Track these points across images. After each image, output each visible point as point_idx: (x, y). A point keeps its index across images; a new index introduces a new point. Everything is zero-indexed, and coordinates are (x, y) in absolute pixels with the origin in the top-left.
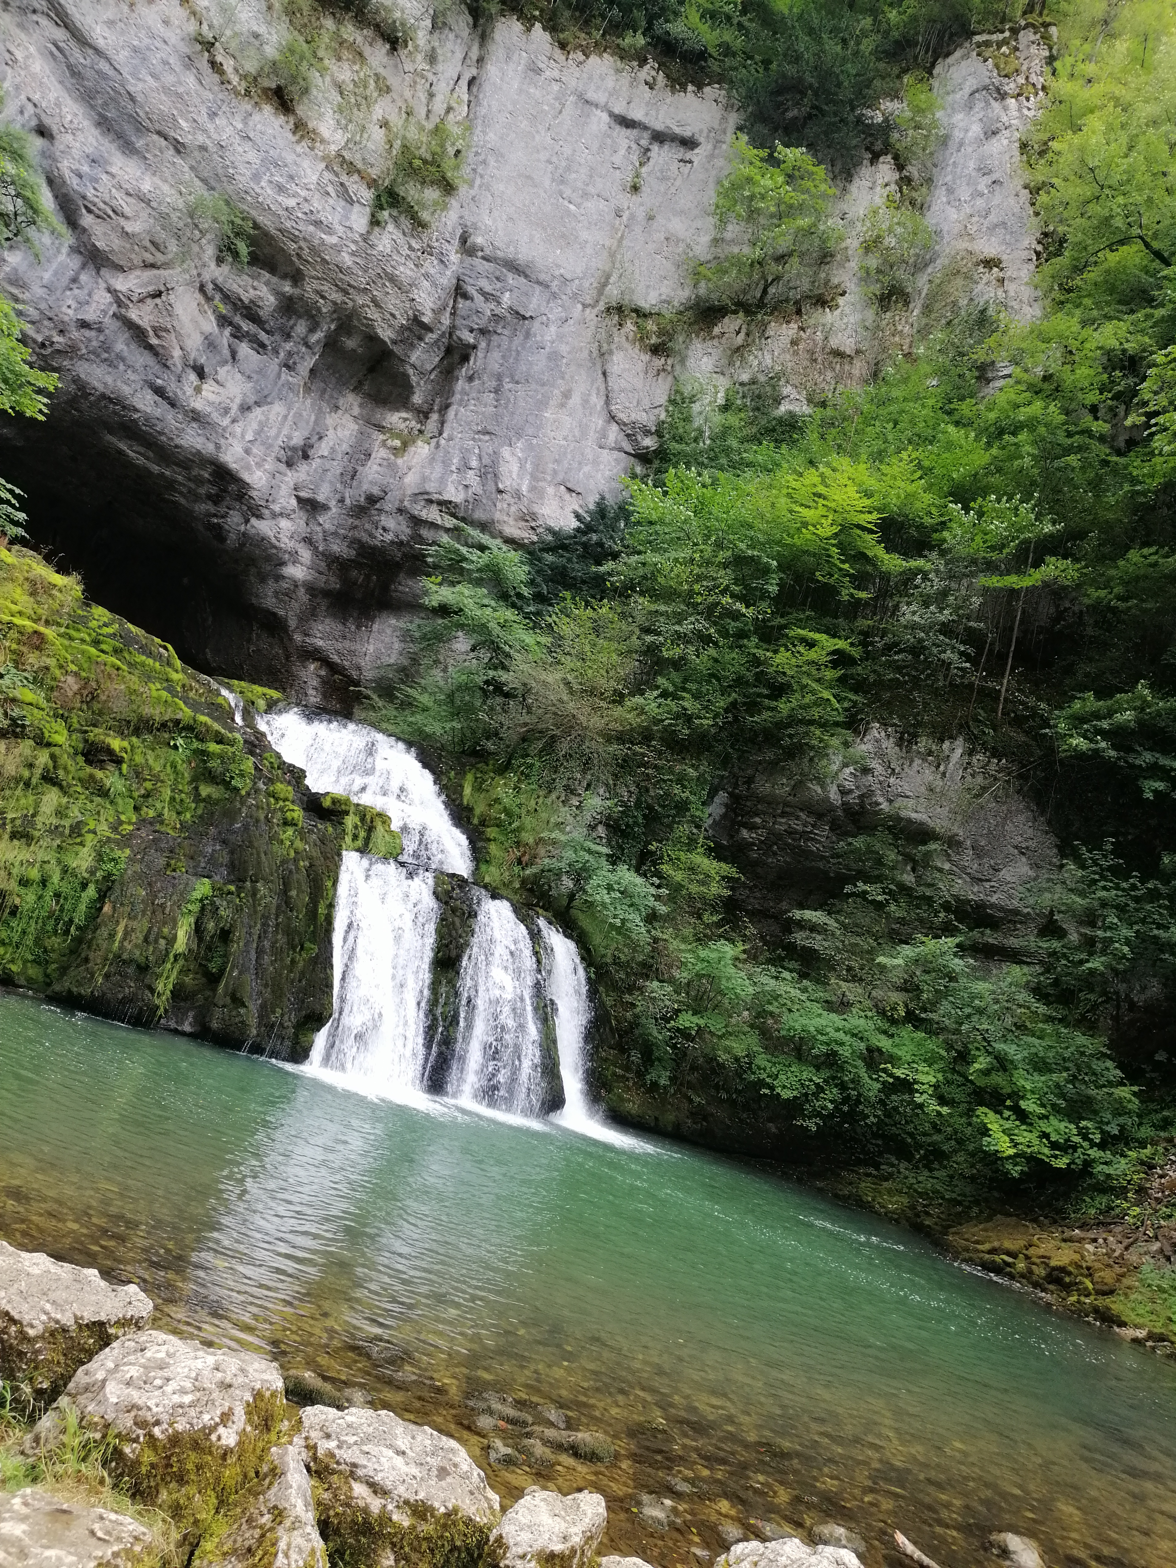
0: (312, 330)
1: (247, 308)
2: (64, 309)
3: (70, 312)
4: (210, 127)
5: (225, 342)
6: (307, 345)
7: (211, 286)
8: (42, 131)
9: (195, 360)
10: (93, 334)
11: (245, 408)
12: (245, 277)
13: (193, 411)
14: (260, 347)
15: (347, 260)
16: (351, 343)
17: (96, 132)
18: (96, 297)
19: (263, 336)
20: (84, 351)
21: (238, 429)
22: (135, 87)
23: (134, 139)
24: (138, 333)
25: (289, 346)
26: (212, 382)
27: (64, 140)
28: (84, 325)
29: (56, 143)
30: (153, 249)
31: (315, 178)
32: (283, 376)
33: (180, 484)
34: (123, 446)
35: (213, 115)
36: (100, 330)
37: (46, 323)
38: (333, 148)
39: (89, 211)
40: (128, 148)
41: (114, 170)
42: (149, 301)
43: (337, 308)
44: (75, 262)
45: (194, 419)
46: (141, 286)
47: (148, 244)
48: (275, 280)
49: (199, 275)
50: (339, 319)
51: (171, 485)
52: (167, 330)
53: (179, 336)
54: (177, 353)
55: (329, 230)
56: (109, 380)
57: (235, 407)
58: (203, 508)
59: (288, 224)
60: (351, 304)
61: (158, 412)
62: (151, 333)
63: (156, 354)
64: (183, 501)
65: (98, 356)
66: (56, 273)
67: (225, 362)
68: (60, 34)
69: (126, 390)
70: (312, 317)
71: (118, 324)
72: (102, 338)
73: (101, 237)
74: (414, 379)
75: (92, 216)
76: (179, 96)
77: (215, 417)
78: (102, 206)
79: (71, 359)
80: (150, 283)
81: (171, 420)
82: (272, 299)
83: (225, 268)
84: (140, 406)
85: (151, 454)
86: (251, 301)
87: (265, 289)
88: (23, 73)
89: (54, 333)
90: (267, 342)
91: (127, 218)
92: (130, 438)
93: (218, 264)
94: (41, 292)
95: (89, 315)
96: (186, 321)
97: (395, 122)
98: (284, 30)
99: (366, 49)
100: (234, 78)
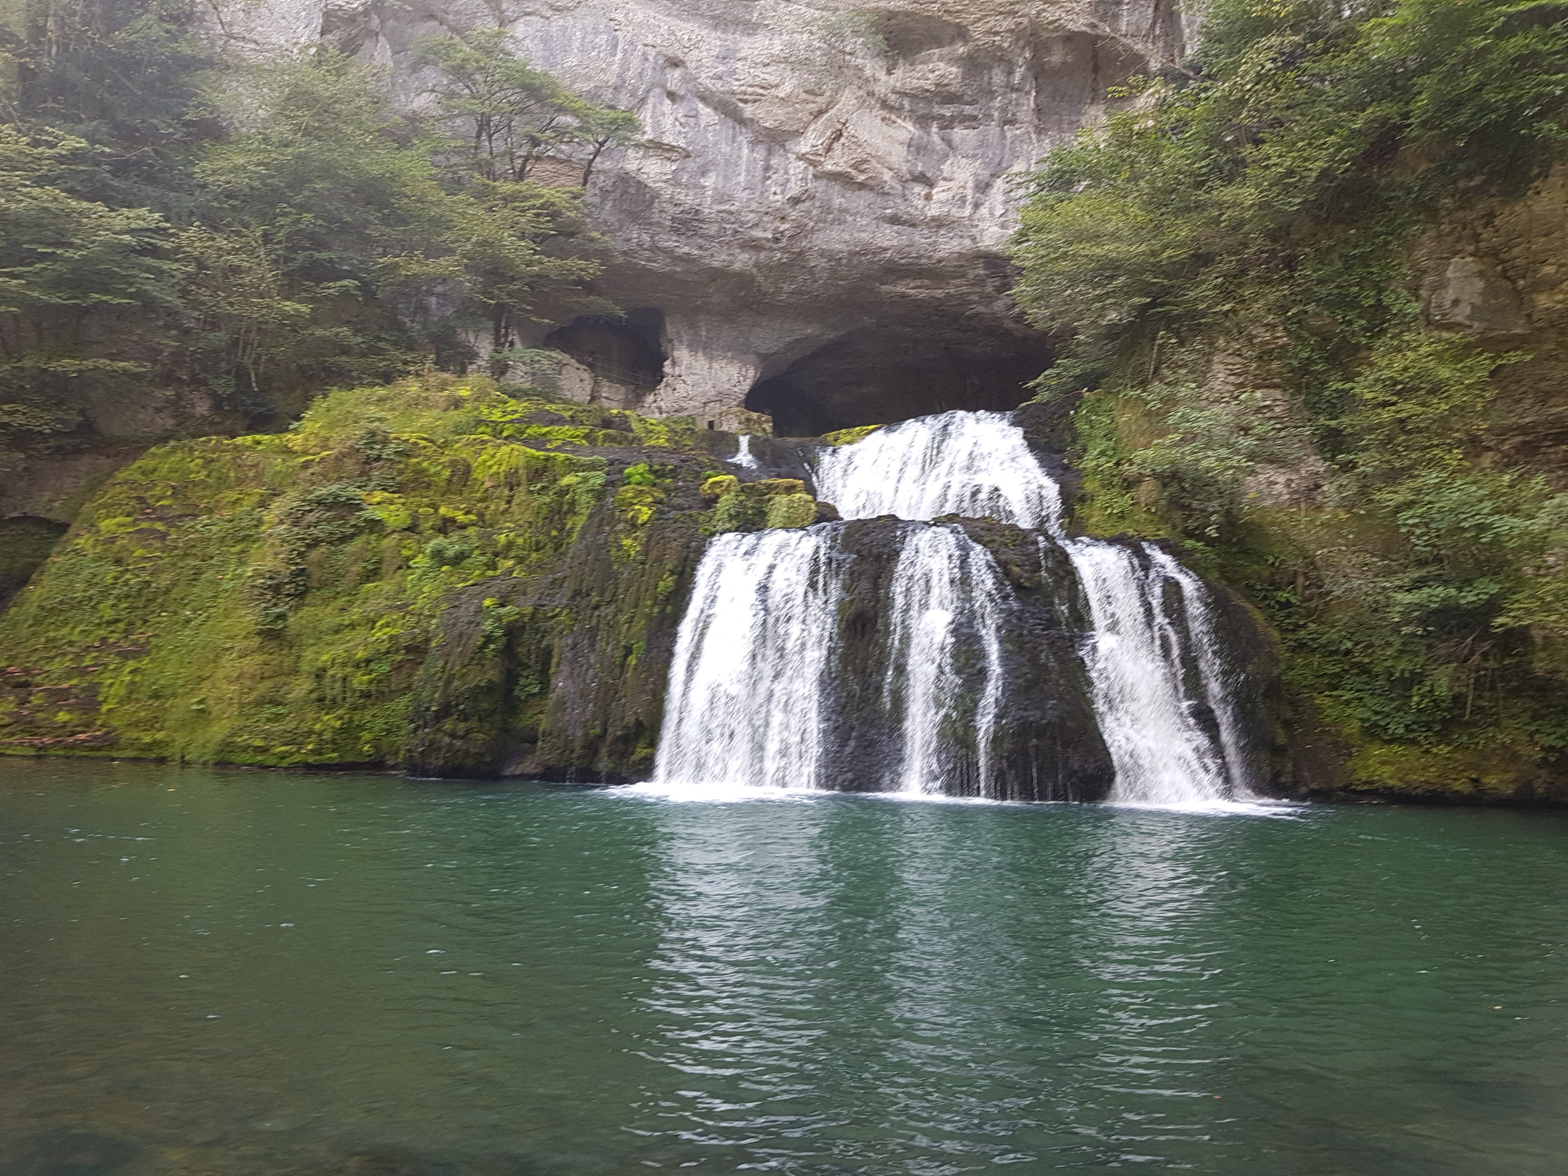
0: (1010, 73)
1: (937, 94)
2: (772, 198)
3: (779, 197)
5: (936, 138)
6: (1014, 89)
7: (893, 97)
8: (675, 63)
9: (910, 172)
10: (808, 204)
11: (983, 187)
12: (919, 67)
13: (933, 219)
14: (971, 121)
16: (1056, 57)
17: (716, 34)
18: (792, 172)
19: (968, 109)
20: (811, 224)
21: (984, 211)
23: (748, 17)
24: (844, 180)
25: (997, 103)
26: (941, 183)
27: (691, 58)
28: (795, 201)
29: (688, 64)
30: (811, 98)
32: (1009, 135)
33: (970, 293)
34: (900, 289)
36: (811, 198)
37: (765, 219)
39: (745, 102)
40: (750, 28)
41: (743, 54)
42: (835, 145)
43: (1017, 34)
44: (760, 153)
45: (939, 227)
46: (820, 137)
47: (804, 96)
48: (946, 50)
49: (871, 94)
50: (1028, 43)
51: (963, 301)
52: (866, 161)
53: (878, 159)
54: (887, 176)
56: (847, 237)
57: (969, 193)
58: (999, 306)
60: (1025, 21)
61: (904, 239)
62: (854, 172)
63: (871, 189)
64: (981, 309)
65: (825, 221)
66: (748, 171)
67: (944, 157)
69: (865, 236)
70: (1001, 59)
71: (824, 182)
72: (818, 204)
73: (766, 117)
74: (1139, 47)
75: (749, 105)
77: (955, 212)
78: (750, 90)
79: (806, 237)
80: (826, 129)
81: (920, 240)
82: (954, 69)
83: (899, 73)
84: (886, 244)
85: (927, 282)
86: (937, 85)
87: (942, 65)
88: (630, 28)
89: (777, 224)
90: (975, 113)
91: (777, 86)
92: (903, 278)
93: (889, 73)
94: (745, 195)
95: (794, 189)
96: (878, 141)
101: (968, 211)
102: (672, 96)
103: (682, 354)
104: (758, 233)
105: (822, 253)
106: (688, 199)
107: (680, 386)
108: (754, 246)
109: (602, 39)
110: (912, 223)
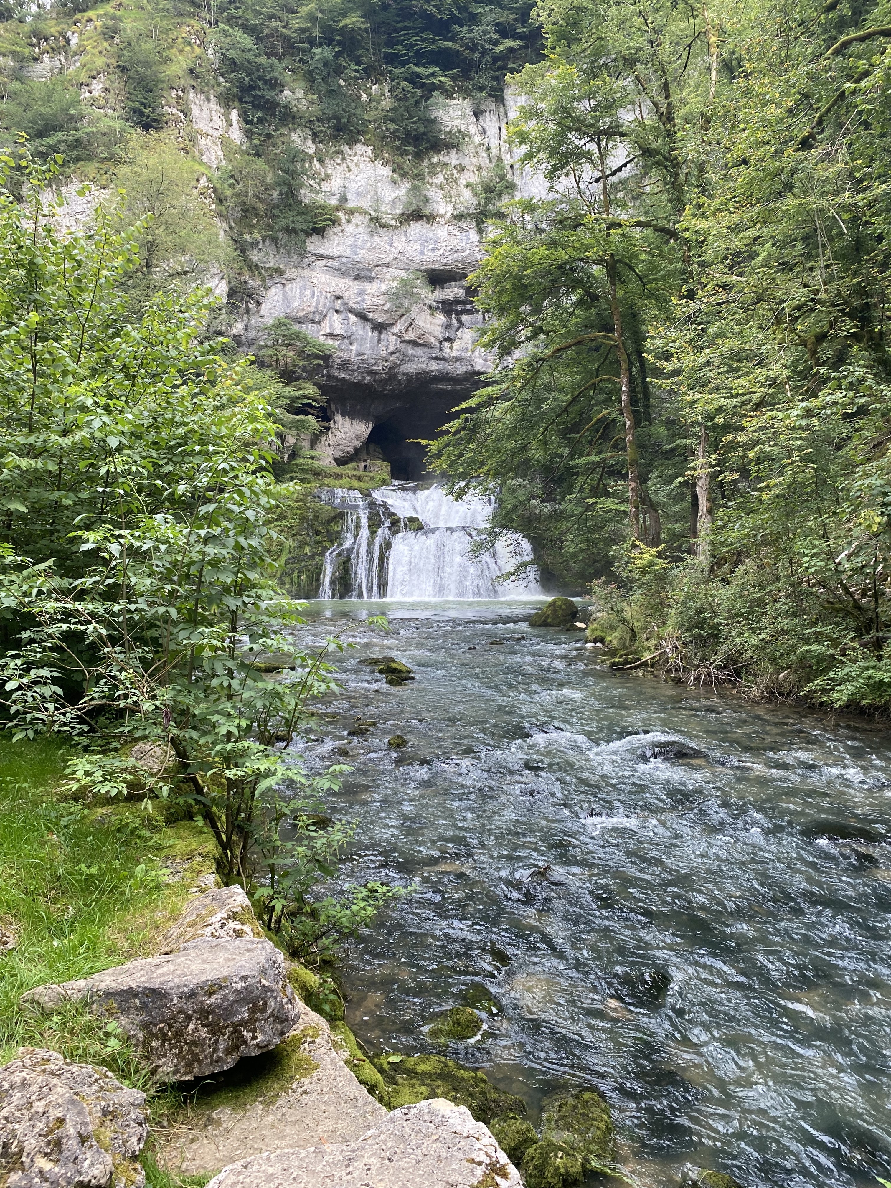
1: (454, 301)
2: (381, 352)
4: (393, 249)
5: (454, 321)
7: (434, 304)
8: (338, 298)
9: (443, 337)
10: (398, 354)
12: (446, 290)
13: (454, 357)
14: (470, 312)
15: (478, 256)
17: (357, 282)
18: (390, 340)
19: (469, 307)
20: (399, 362)
22: (358, 258)
23: (370, 275)
24: (414, 343)
26: (457, 341)
27: (346, 295)
28: (392, 353)
29: (344, 298)
30: (399, 309)
31: (446, 234)
34: (440, 386)
35: (391, 245)
36: (399, 351)
37: (379, 361)
38: (449, 215)
39: (369, 312)
40: (371, 279)
41: (368, 292)
42: (409, 328)
44: (376, 333)
45: (457, 361)
46: (403, 325)
47: (396, 309)
48: (457, 283)
49: (425, 305)
51: (469, 390)
52: (424, 335)
53: (429, 333)
54: (433, 340)
55: (464, 250)
56: (415, 367)
57: (470, 346)
59: (445, 261)
61: (441, 366)
62: (418, 340)
63: (426, 346)
65: (405, 361)
66: (371, 342)
67: (458, 329)
68: (325, 262)
69: (423, 366)
72: (402, 353)
73: (379, 318)
75: (371, 313)
76: (375, 248)
77: (463, 354)
78: (372, 307)
79: (397, 368)
80: (405, 322)
81: (448, 367)
82: (461, 291)
83: (437, 292)
84: (433, 369)
85: (452, 383)
86: (454, 298)
87: (456, 289)
88: (319, 285)
89: (384, 363)
90: (472, 309)
91: (383, 305)
92: (440, 382)
93: (433, 292)
94: (369, 352)
95: (392, 348)
96: (429, 326)
97: (474, 179)
98: (406, 185)
99: (446, 159)
100: (393, 223)
101: (469, 354)
102: (337, 311)
103: (338, 418)
104: (374, 368)
105: (404, 374)
106: (345, 356)
107: (338, 433)
108: (373, 373)
109: (308, 292)
110: (444, 359)
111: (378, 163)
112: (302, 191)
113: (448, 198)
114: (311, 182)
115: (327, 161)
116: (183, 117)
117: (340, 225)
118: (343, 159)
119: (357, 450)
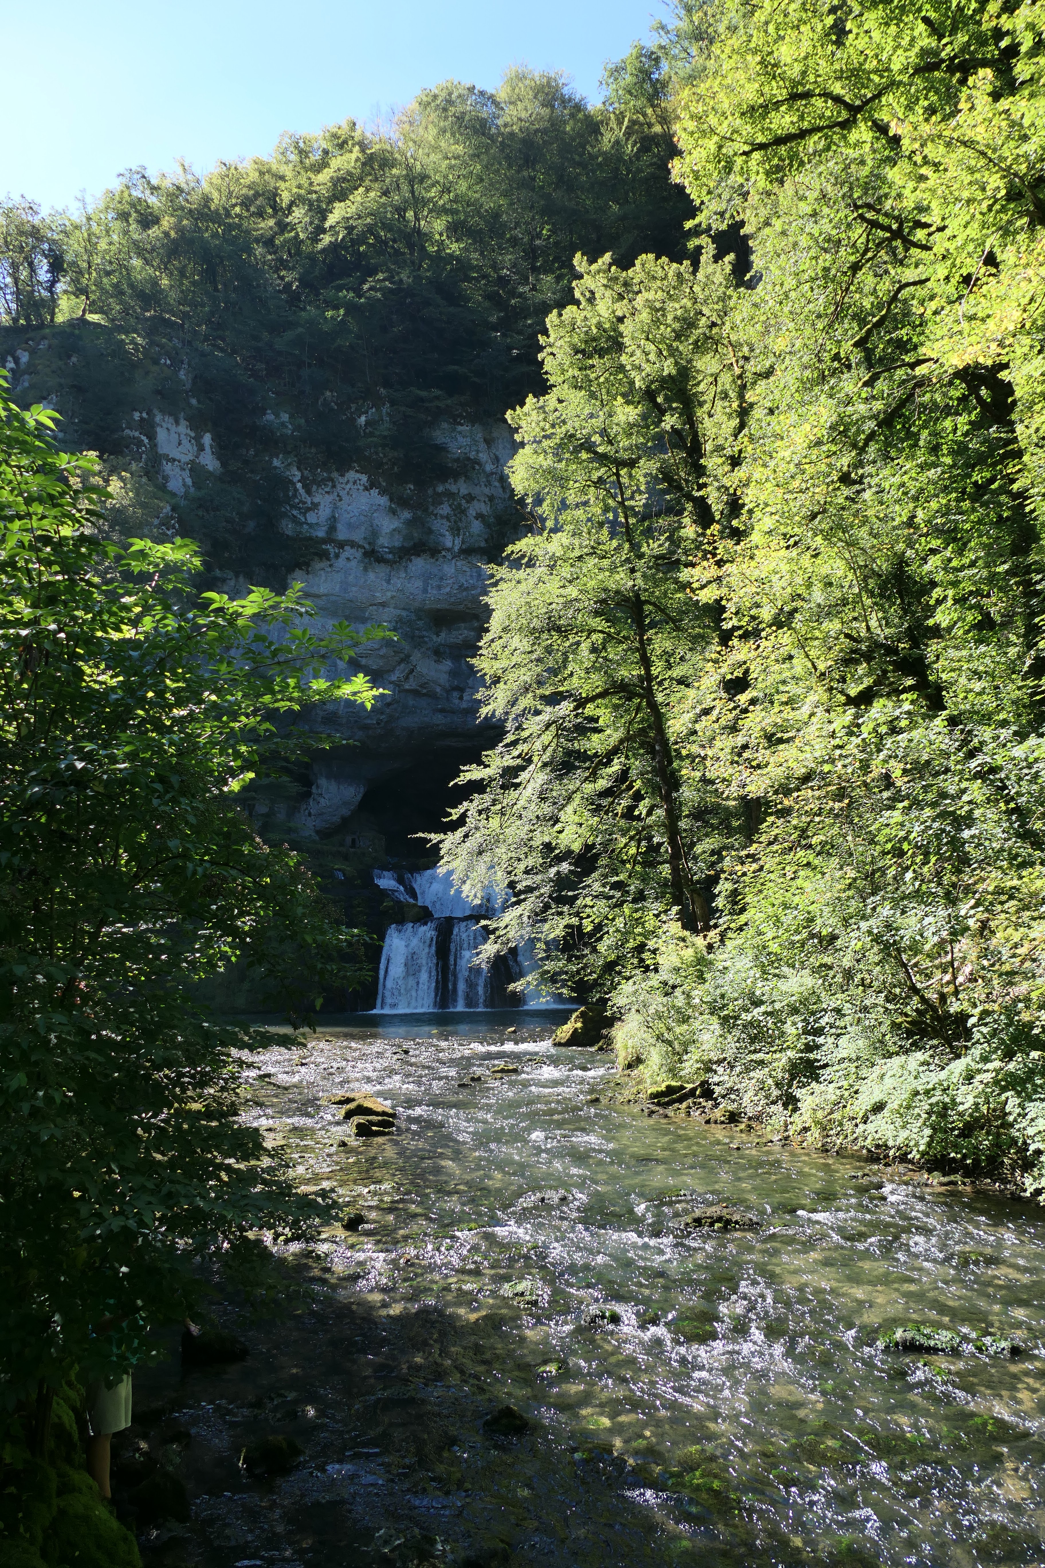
1: (464, 645)
4: (391, 587)
5: (464, 667)
7: (440, 649)
9: (451, 686)
10: (395, 705)
12: (454, 632)
13: (464, 709)
20: (397, 715)
22: (349, 596)
23: (364, 616)
24: (415, 693)
26: (468, 690)
28: (389, 704)
31: (453, 570)
35: (388, 581)
36: (398, 702)
38: (456, 549)
40: (364, 620)
42: (410, 676)
45: (467, 713)
46: (402, 673)
47: (393, 654)
48: (468, 624)
49: (428, 649)
52: (426, 683)
53: (434, 681)
54: (438, 690)
55: (474, 588)
56: (417, 720)
59: (452, 600)
61: (449, 720)
62: (420, 689)
63: (430, 696)
65: (405, 712)
67: (470, 676)
69: (427, 719)
72: (401, 704)
76: (369, 585)
79: (395, 721)
80: (405, 669)
81: (457, 720)
83: (442, 635)
93: (438, 635)
95: (388, 699)
96: (433, 673)
97: (485, 509)
98: (407, 515)
99: (453, 488)
100: (391, 556)
103: (322, 781)
105: (403, 728)
107: (322, 800)
108: (366, 727)
110: (453, 712)
111: (374, 492)
112: (284, 522)
113: (455, 530)
114: (295, 512)
115: (314, 488)
116: (146, 441)
117: (328, 559)
118: (334, 486)
119: (344, 820)
